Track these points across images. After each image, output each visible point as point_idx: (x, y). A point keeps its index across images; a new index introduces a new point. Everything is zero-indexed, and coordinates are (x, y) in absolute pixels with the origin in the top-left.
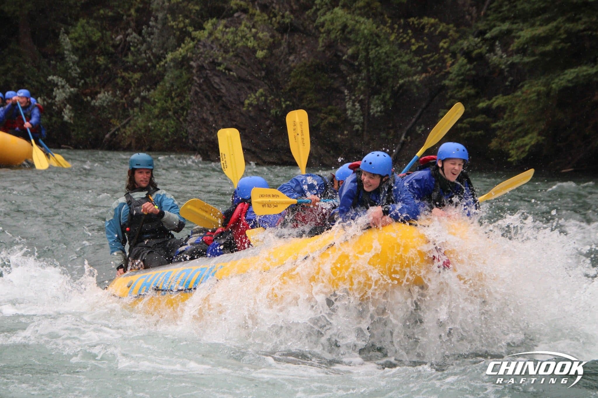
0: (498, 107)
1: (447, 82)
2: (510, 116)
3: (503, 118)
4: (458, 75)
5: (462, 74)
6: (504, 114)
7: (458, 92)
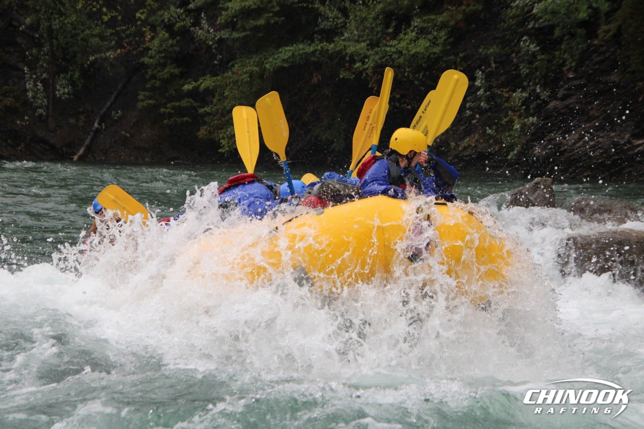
0: (207, 90)
1: (146, 60)
2: (220, 100)
3: (212, 102)
4: (160, 52)
5: (164, 51)
6: (214, 97)
7: (159, 71)
